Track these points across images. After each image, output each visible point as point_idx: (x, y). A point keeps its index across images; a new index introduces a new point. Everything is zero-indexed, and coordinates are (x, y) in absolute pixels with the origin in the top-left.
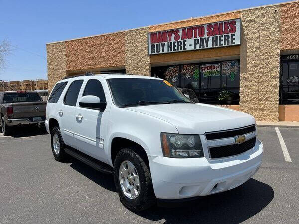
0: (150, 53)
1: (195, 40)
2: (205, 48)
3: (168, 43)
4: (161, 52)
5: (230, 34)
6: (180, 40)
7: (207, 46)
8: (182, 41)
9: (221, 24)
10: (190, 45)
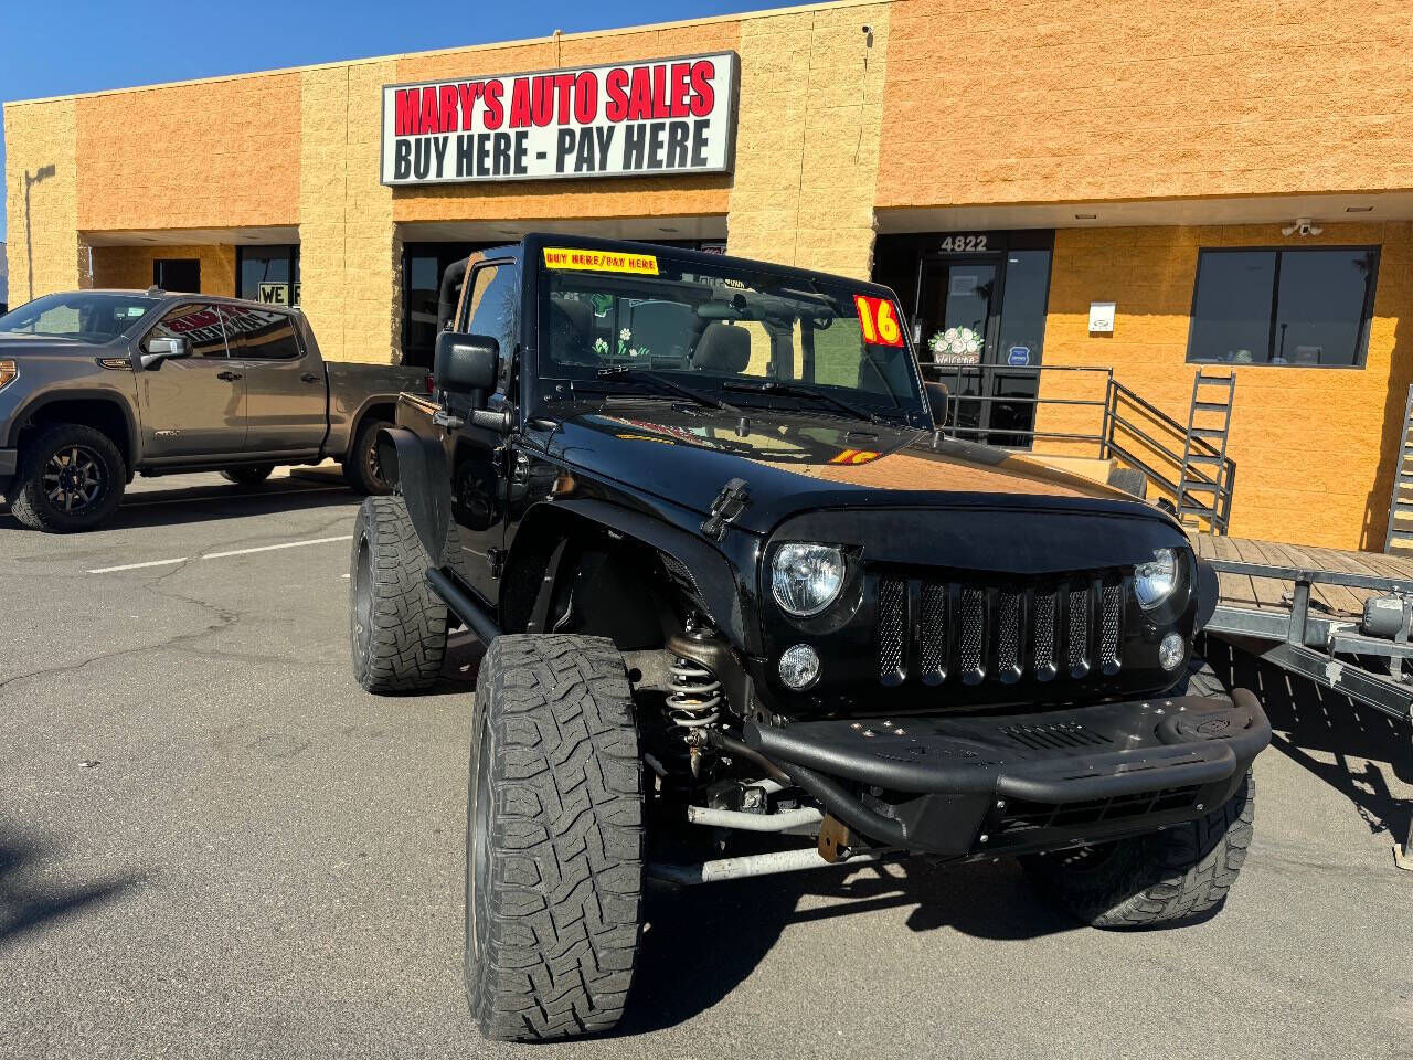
0: (389, 177)
1: (562, 134)
2: (597, 172)
3: (460, 139)
4: (432, 177)
5: (691, 120)
6: (505, 128)
7: (603, 166)
8: (512, 133)
9: (660, 71)
10: (542, 156)
